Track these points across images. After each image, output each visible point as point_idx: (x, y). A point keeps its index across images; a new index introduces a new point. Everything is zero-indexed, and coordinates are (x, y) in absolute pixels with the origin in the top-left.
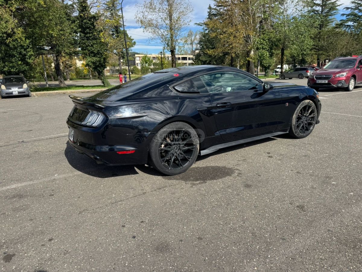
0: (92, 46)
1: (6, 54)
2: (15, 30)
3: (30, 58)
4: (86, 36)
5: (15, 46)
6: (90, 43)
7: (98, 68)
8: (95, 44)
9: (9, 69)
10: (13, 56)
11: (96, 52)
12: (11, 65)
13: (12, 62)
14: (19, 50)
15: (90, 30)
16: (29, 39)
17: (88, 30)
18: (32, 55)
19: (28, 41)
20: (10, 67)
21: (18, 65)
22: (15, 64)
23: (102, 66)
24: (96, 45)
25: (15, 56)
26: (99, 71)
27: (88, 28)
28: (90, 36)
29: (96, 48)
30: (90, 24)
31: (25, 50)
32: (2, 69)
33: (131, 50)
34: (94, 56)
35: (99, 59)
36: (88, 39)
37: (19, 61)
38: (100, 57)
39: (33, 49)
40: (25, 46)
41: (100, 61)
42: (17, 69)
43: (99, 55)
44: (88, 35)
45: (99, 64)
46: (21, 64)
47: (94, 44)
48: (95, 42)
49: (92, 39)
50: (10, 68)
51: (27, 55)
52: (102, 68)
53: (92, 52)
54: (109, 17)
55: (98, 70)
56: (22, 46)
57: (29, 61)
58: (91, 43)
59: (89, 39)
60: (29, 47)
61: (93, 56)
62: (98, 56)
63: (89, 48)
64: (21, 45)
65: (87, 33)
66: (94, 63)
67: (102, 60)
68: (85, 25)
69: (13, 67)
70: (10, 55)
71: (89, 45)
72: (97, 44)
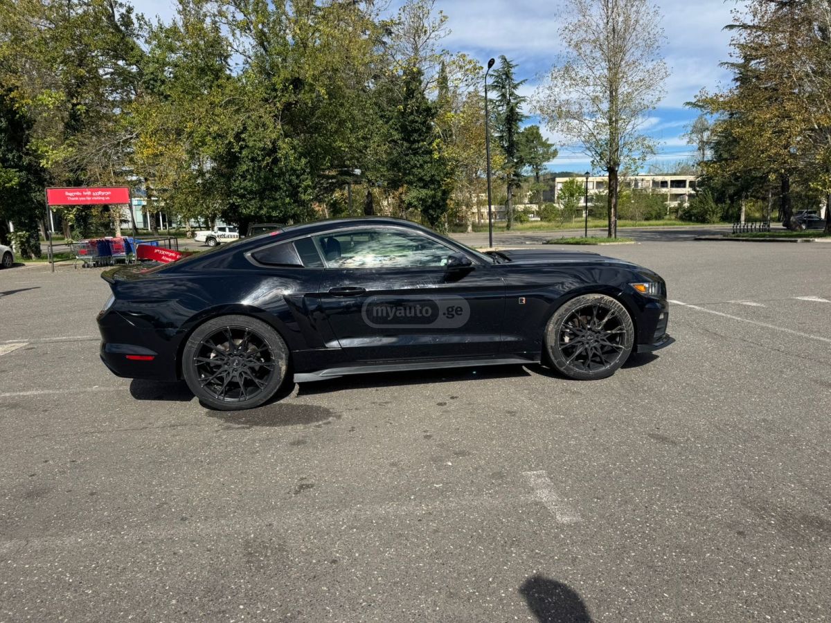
0: (421, 166)
1: (267, 184)
2: (280, 143)
3: (305, 192)
4: (413, 146)
5: (281, 170)
6: (418, 161)
7: (431, 212)
8: (429, 162)
9: (268, 212)
10: (277, 188)
11: (427, 178)
12: (272, 204)
13: (275, 199)
14: (288, 177)
15: (420, 135)
16: (306, 158)
17: (415, 136)
18: (309, 186)
19: (303, 161)
20: (270, 208)
21: (284, 204)
22: (279, 203)
23: (438, 206)
24: (429, 165)
25: (281, 188)
26: (432, 216)
27: (415, 131)
28: (418, 148)
29: (428, 171)
30: (421, 123)
31: (298, 177)
32: (258, 212)
33: (545, 169)
34: (424, 187)
35: (433, 192)
36: (415, 152)
37: (287, 196)
38: (434, 189)
39: (311, 175)
40: (298, 170)
41: (434, 197)
42: (281, 211)
43: (434, 184)
44: (416, 146)
45: (433, 202)
46: (289, 204)
47: (426, 162)
48: (427, 158)
49: (423, 152)
50: (270, 210)
51: (301, 187)
52: (438, 210)
53: (421, 180)
54: (497, 101)
55: (430, 215)
56: (294, 171)
57: (303, 197)
58: (421, 162)
59: (417, 153)
60: (305, 171)
61: (421, 187)
62: (433, 186)
63: (415, 171)
64: (292, 169)
65: (415, 141)
66: (423, 200)
67: (440, 194)
68: (411, 126)
69: (275, 208)
70: (272, 187)
71: (416, 166)
72: (431, 163)
